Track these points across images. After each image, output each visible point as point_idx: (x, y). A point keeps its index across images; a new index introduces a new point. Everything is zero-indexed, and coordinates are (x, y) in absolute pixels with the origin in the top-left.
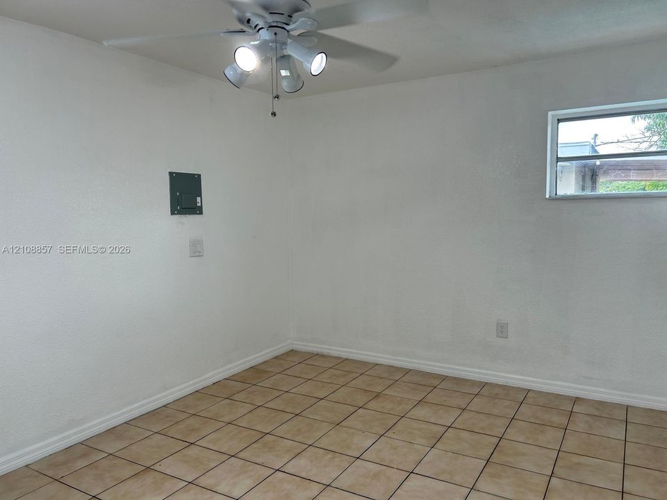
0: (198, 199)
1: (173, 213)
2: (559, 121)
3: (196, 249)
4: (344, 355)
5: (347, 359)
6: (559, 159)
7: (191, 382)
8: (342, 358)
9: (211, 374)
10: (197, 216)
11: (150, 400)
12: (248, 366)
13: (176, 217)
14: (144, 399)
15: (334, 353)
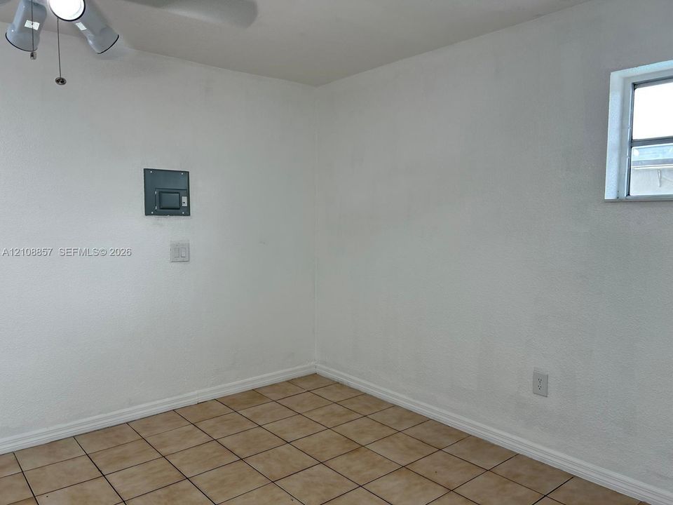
0: (184, 199)
1: (147, 213)
2: (635, 86)
3: (180, 254)
4: (363, 389)
5: (365, 394)
6: (633, 143)
7: (167, 400)
8: (360, 391)
9: (196, 392)
10: (183, 217)
11: (109, 414)
12: (249, 387)
13: (153, 219)
14: (100, 413)
15: (353, 385)
